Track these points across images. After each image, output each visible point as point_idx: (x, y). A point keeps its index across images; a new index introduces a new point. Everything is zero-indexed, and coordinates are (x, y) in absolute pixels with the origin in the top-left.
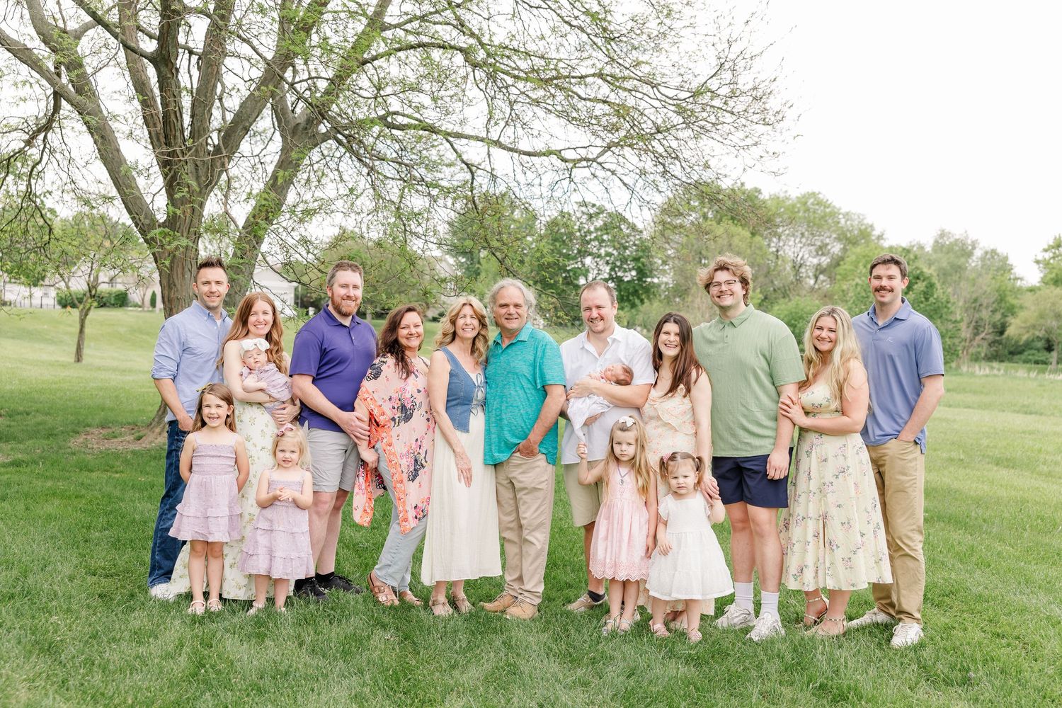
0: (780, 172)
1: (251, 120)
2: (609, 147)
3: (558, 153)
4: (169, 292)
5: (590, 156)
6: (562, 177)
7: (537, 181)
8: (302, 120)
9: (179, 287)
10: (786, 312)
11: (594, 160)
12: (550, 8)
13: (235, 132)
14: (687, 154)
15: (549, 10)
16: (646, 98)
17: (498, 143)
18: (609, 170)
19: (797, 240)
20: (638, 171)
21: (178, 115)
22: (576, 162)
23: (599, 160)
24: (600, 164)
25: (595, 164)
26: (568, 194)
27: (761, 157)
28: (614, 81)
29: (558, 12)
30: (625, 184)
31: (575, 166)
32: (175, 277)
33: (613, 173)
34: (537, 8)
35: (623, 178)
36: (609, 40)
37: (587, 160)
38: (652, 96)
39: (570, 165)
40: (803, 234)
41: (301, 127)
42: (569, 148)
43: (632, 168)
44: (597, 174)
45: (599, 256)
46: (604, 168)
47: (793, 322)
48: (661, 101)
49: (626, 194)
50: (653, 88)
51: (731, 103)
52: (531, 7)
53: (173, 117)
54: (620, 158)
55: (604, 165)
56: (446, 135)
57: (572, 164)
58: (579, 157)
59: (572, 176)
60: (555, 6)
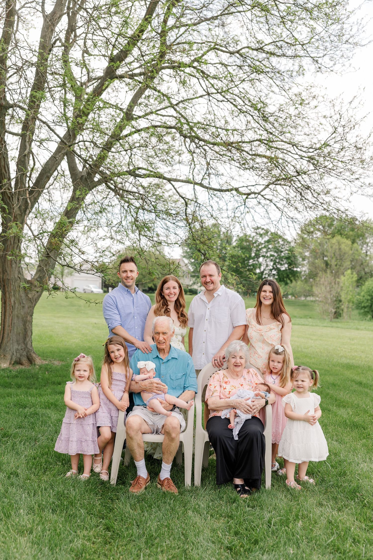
1: (51, 172)
2: (267, 186)
3: (237, 190)
4: (3, 276)
5: (256, 191)
6: (240, 204)
7: (225, 208)
8: (85, 174)
9: (9, 272)
11: (259, 194)
12: (228, 101)
13: (42, 179)
14: (315, 186)
16: (290, 154)
17: (201, 185)
18: (268, 200)
20: (285, 199)
21: (7, 169)
22: (249, 194)
23: (262, 193)
24: (262, 196)
25: (259, 196)
26: (244, 214)
27: (362, 186)
28: (268, 143)
29: (234, 103)
30: (277, 207)
31: (247, 198)
32: (6, 266)
33: (271, 201)
34: (222, 102)
35: (276, 204)
36: (265, 119)
37: (255, 193)
38: (294, 152)
39: (244, 197)
41: (84, 178)
42: (244, 187)
43: (282, 198)
44: (261, 201)
45: (267, 257)
46: (265, 198)
48: (299, 155)
49: (279, 214)
50: (293, 146)
51: (342, 153)
52: (218, 101)
53: (3, 170)
54: (274, 192)
55: (265, 197)
56: (169, 180)
57: (246, 196)
58: (250, 192)
59: (246, 204)
60: (232, 101)
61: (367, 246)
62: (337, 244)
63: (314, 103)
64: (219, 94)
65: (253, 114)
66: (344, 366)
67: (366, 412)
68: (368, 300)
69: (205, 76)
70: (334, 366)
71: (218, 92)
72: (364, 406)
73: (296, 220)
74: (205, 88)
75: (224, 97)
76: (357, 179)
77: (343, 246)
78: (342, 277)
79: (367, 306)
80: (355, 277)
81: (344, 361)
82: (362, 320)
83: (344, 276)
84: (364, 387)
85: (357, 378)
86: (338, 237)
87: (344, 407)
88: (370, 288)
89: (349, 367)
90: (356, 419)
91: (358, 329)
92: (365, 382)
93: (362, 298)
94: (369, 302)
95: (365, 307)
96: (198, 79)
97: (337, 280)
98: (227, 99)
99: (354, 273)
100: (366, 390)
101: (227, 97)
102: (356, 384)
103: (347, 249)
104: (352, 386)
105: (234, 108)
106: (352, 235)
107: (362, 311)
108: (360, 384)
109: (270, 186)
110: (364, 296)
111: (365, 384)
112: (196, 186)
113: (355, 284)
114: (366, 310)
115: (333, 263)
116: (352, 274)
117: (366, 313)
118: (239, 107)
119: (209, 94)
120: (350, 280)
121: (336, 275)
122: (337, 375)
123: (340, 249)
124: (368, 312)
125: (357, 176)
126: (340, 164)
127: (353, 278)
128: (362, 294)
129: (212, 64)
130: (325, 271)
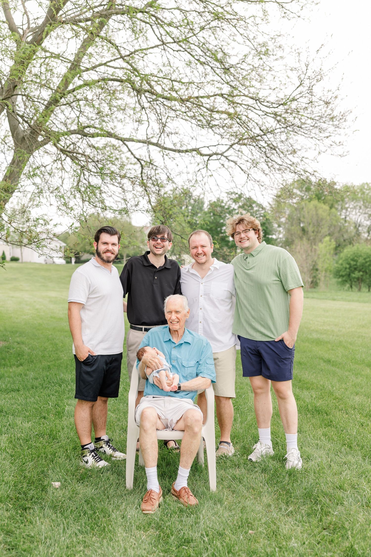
0: (345, 154)
2: (231, 146)
3: (197, 150)
5: (219, 152)
6: (201, 167)
7: (185, 171)
10: (351, 253)
11: (222, 155)
12: (186, 50)
15: (185, 52)
16: (252, 109)
17: (157, 145)
18: (232, 161)
19: (357, 211)
20: (250, 161)
22: (210, 156)
23: (225, 154)
24: (226, 157)
25: (222, 157)
26: (206, 178)
27: (331, 145)
28: (229, 98)
29: (191, 53)
30: (242, 170)
31: (209, 159)
33: (235, 163)
34: (177, 51)
35: (241, 166)
36: (226, 70)
37: (217, 154)
38: (257, 108)
39: (206, 158)
40: (360, 207)
41: (26, 137)
42: (204, 147)
43: (246, 159)
46: (229, 160)
47: (356, 258)
48: (263, 111)
50: (256, 101)
52: (174, 51)
54: (239, 153)
55: (229, 158)
56: (123, 140)
57: (208, 157)
58: (211, 153)
59: (208, 166)
60: (189, 50)
61: (347, 210)
62: (314, 209)
63: (279, 53)
64: (175, 44)
65: (213, 66)
66: (313, 342)
67: (331, 394)
68: (346, 268)
69: (159, 22)
70: (303, 341)
71: (175, 42)
72: (329, 387)
73: (263, 184)
74: (159, 36)
75: (181, 46)
76: (327, 137)
77: (320, 212)
78: (320, 244)
79: (346, 275)
80: (333, 244)
81: (315, 336)
82: (340, 290)
83: (322, 243)
84: (333, 365)
85: (326, 356)
86: (315, 202)
87: (308, 389)
88: (349, 255)
89: (318, 342)
90: (319, 403)
91: (334, 300)
92: (333, 360)
93: (339, 266)
94: (348, 270)
95: (342, 276)
96: (151, 25)
97: (314, 247)
98: (184, 49)
99: (333, 240)
100: (334, 369)
101: (184, 46)
102: (325, 361)
103: (325, 214)
104: (319, 365)
105: (192, 59)
106: (330, 200)
107: (340, 280)
108: (328, 361)
109: (234, 147)
110: (342, 264)
111: (333, 362)
112: (151, 147)
113: (332, 252)
114: (344, 279)
115: (310, 229)
116: (330, 241)
117: (343, 283)
118: (197, 58)
119: (164, 44)
120: (328, 248)
121: (313, 242)
122: (304, 352)
123: (317, 214)
124: (346, 281)
125: (327, 134)
126: (309, 121)
127: (330, 245)
128: (340, 262)
129: (168, 9)
130: (301, 238)
